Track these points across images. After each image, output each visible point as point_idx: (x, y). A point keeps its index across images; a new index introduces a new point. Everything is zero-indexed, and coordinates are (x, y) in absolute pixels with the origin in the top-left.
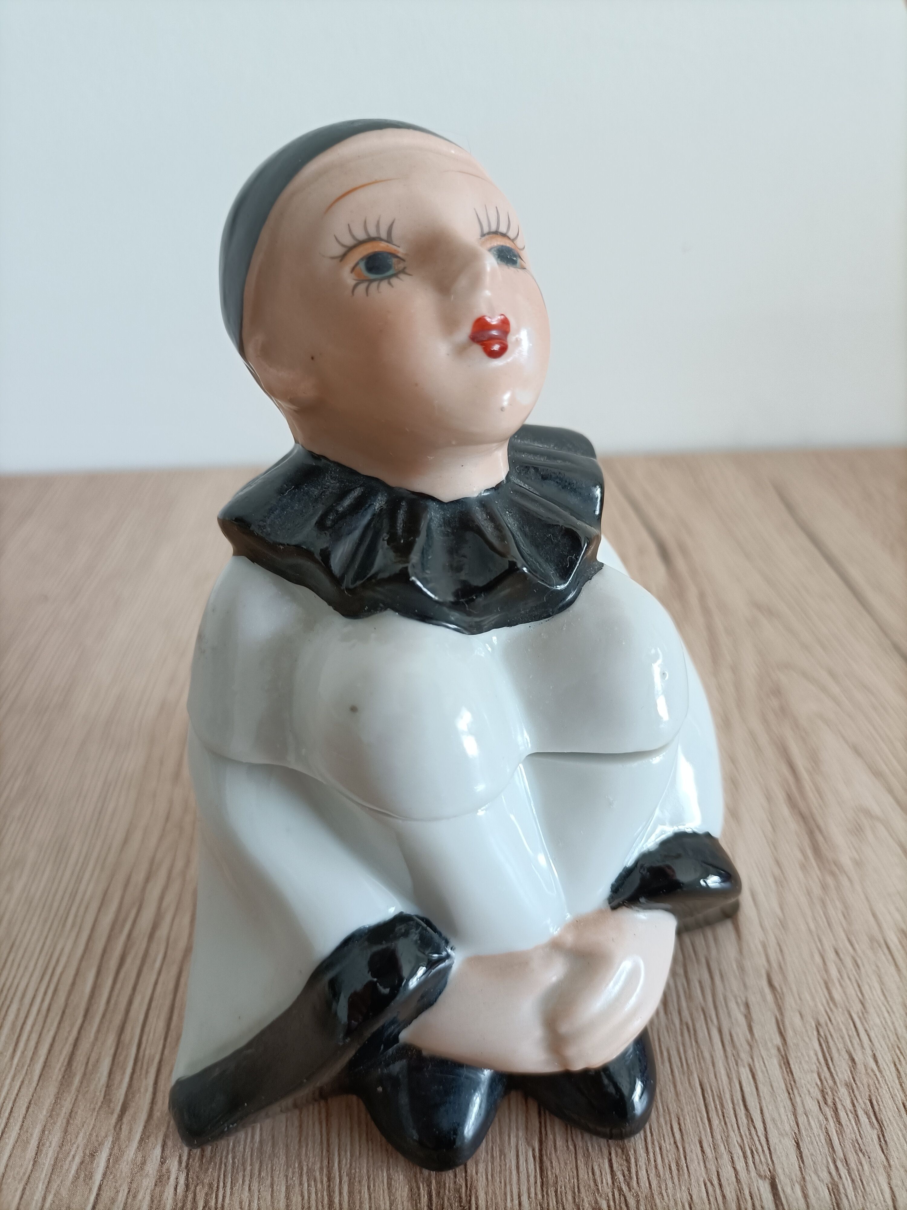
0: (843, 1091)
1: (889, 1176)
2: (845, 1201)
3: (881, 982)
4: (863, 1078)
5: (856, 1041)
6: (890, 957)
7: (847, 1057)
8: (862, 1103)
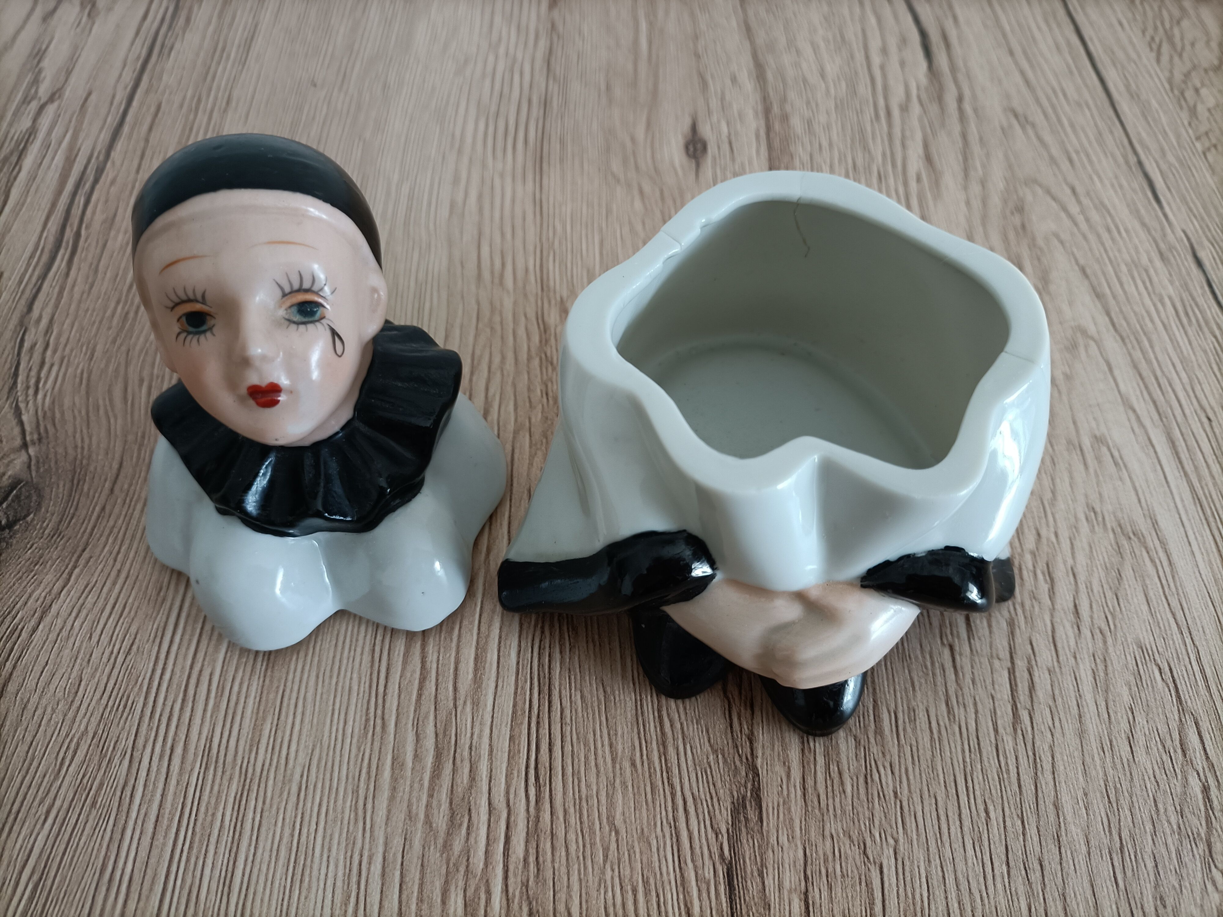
0: (1028, 557)
1: (1052, 616)
2: (1017, 630)
3: (1071, 478)
4: (1044, 547)
5: (1044, 521)
6: (1081, 458)
7: (1034, 532)
8: (1041, 566)
